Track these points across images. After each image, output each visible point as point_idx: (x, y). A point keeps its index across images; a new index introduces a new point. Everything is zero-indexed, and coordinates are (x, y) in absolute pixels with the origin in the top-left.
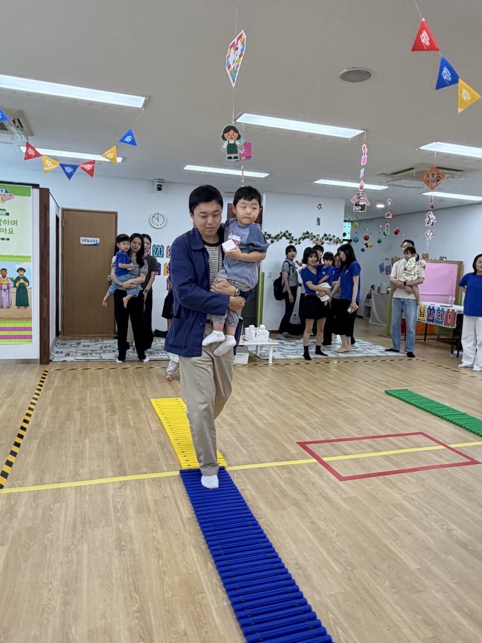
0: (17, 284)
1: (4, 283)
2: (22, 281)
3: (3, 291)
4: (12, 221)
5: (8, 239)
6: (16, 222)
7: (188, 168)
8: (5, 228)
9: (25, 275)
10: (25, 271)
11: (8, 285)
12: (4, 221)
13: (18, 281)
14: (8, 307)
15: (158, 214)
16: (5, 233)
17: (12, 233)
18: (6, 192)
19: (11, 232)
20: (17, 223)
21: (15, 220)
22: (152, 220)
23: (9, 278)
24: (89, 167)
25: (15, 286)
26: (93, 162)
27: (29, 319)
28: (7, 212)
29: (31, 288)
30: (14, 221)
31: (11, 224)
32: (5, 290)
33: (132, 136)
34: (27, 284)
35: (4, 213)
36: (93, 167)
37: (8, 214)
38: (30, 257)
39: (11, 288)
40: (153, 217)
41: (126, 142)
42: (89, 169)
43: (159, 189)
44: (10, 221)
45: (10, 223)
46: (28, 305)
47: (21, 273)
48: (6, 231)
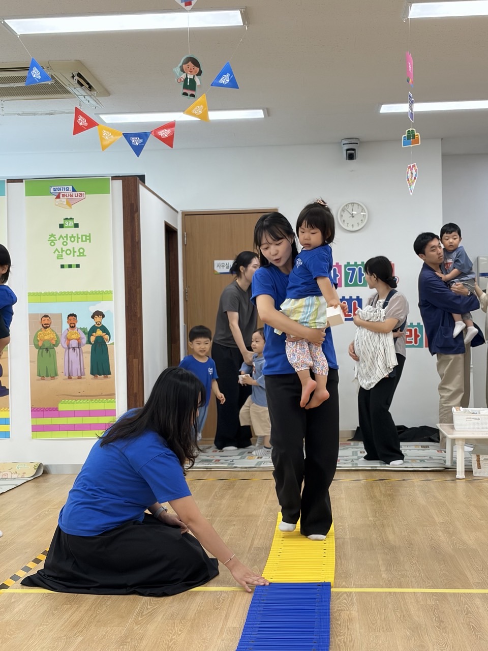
0: (93, 339)
1: (73, 337)
2: (99, 333)
3: (71, 350)
4: (82, 236)
5: (78, 266)
6: (88, 238)
7: (385, 109)
8: (73, 248)
9: (104, 322)
10: (103, 316)
11: (79, 340)
12: (71, 237)
13: (94, 334)
14: (80, 377)
15: (353, 204)
16: (74, 256)
17: (84, 255)
18: (74, 190)
19: (82, 254)
20: (90, 239)
21: (88, 235)
22: (342, 216)
23: (80, 328)
24: (165, 133)
25: (89, 342)
26: (171, 125)
27: (111, 395)
28: (76, 222)
29: (113, 344)
30: (86, 236)
31: (82, 241)
32: (74, 349)
33: (231, 74)
34: (107, 337)
35: (71, 223)
36: (173, 132)
37: (76, 226)
38: (111, 292)
39: (84, 345)
40: (343, 210)
41: (222, 85)
42: (166, 136)
43: (351, 157)
44: (80, 236)
45: (80, 240)
46: (110, 373)
47: (98, 319)
48: (74, 252)
